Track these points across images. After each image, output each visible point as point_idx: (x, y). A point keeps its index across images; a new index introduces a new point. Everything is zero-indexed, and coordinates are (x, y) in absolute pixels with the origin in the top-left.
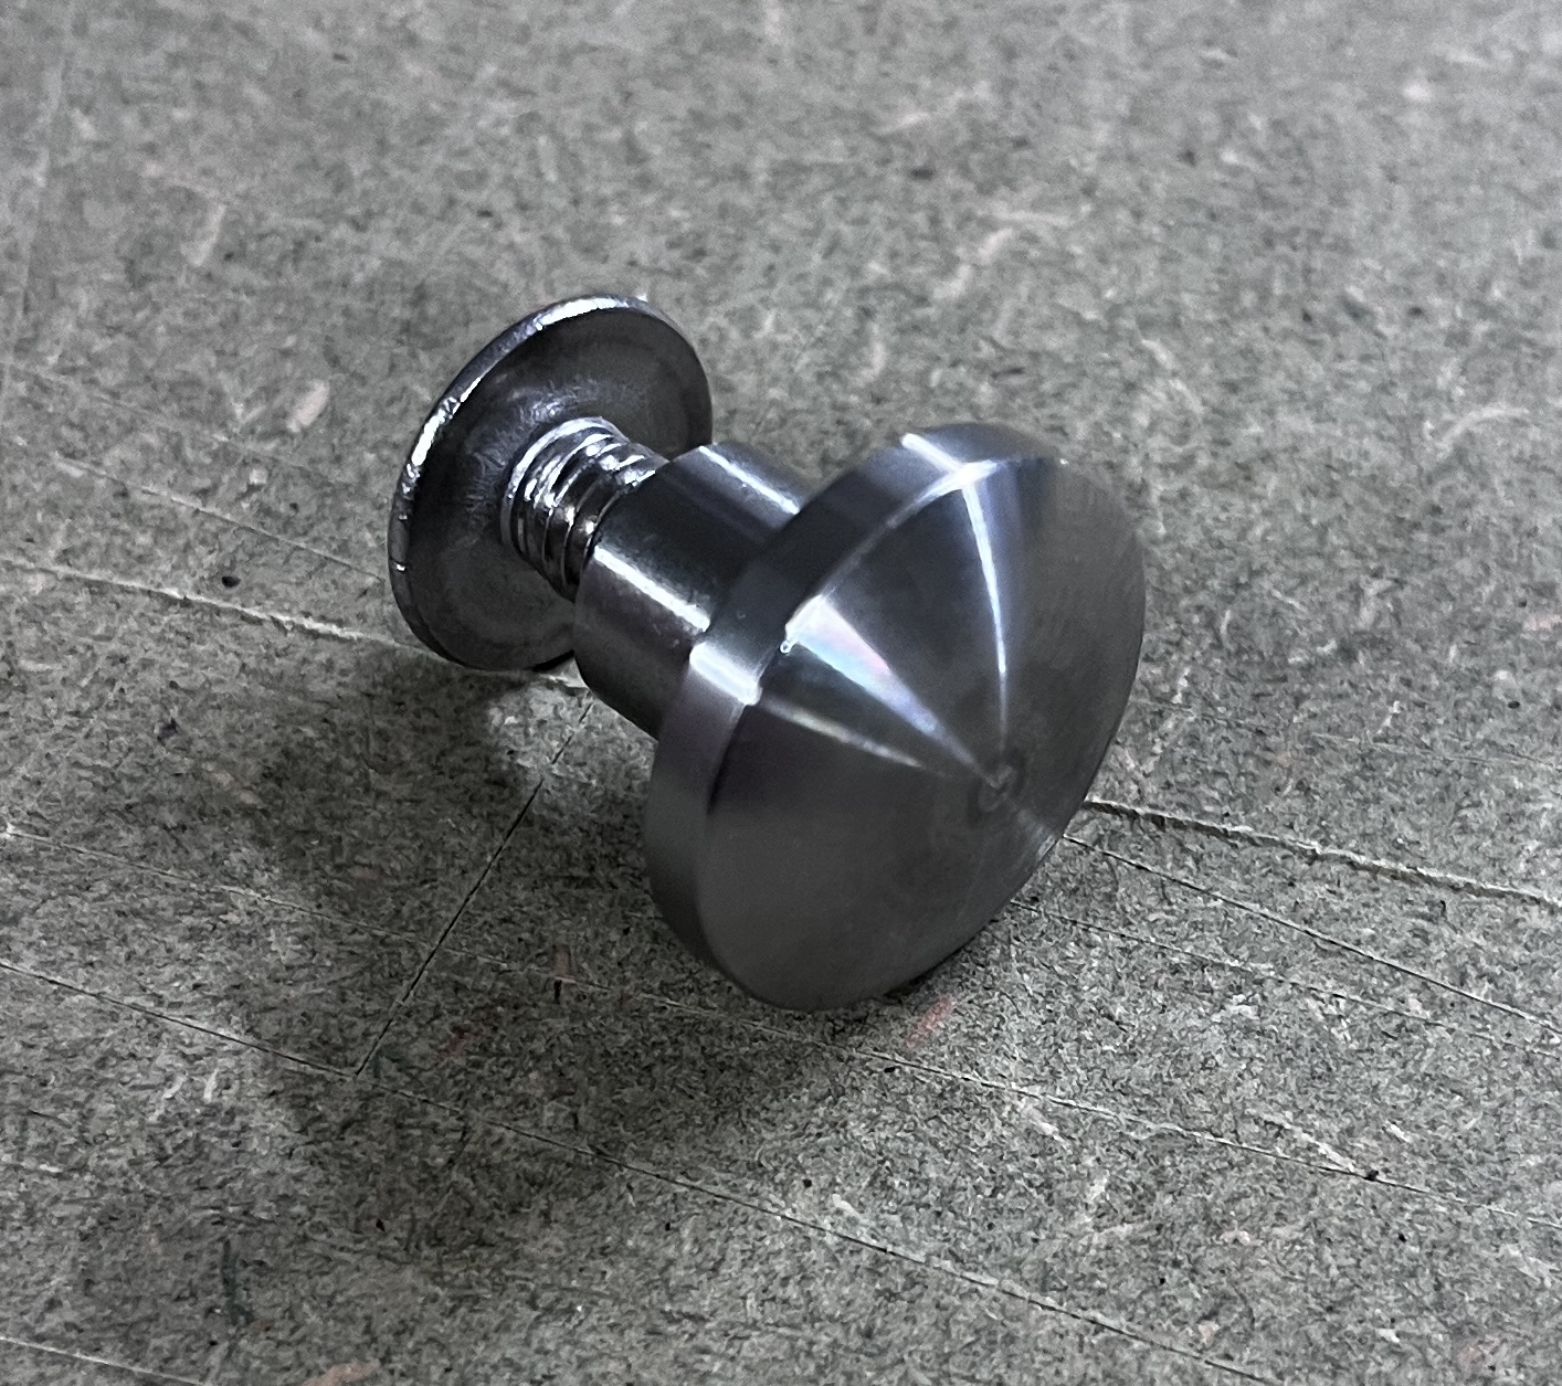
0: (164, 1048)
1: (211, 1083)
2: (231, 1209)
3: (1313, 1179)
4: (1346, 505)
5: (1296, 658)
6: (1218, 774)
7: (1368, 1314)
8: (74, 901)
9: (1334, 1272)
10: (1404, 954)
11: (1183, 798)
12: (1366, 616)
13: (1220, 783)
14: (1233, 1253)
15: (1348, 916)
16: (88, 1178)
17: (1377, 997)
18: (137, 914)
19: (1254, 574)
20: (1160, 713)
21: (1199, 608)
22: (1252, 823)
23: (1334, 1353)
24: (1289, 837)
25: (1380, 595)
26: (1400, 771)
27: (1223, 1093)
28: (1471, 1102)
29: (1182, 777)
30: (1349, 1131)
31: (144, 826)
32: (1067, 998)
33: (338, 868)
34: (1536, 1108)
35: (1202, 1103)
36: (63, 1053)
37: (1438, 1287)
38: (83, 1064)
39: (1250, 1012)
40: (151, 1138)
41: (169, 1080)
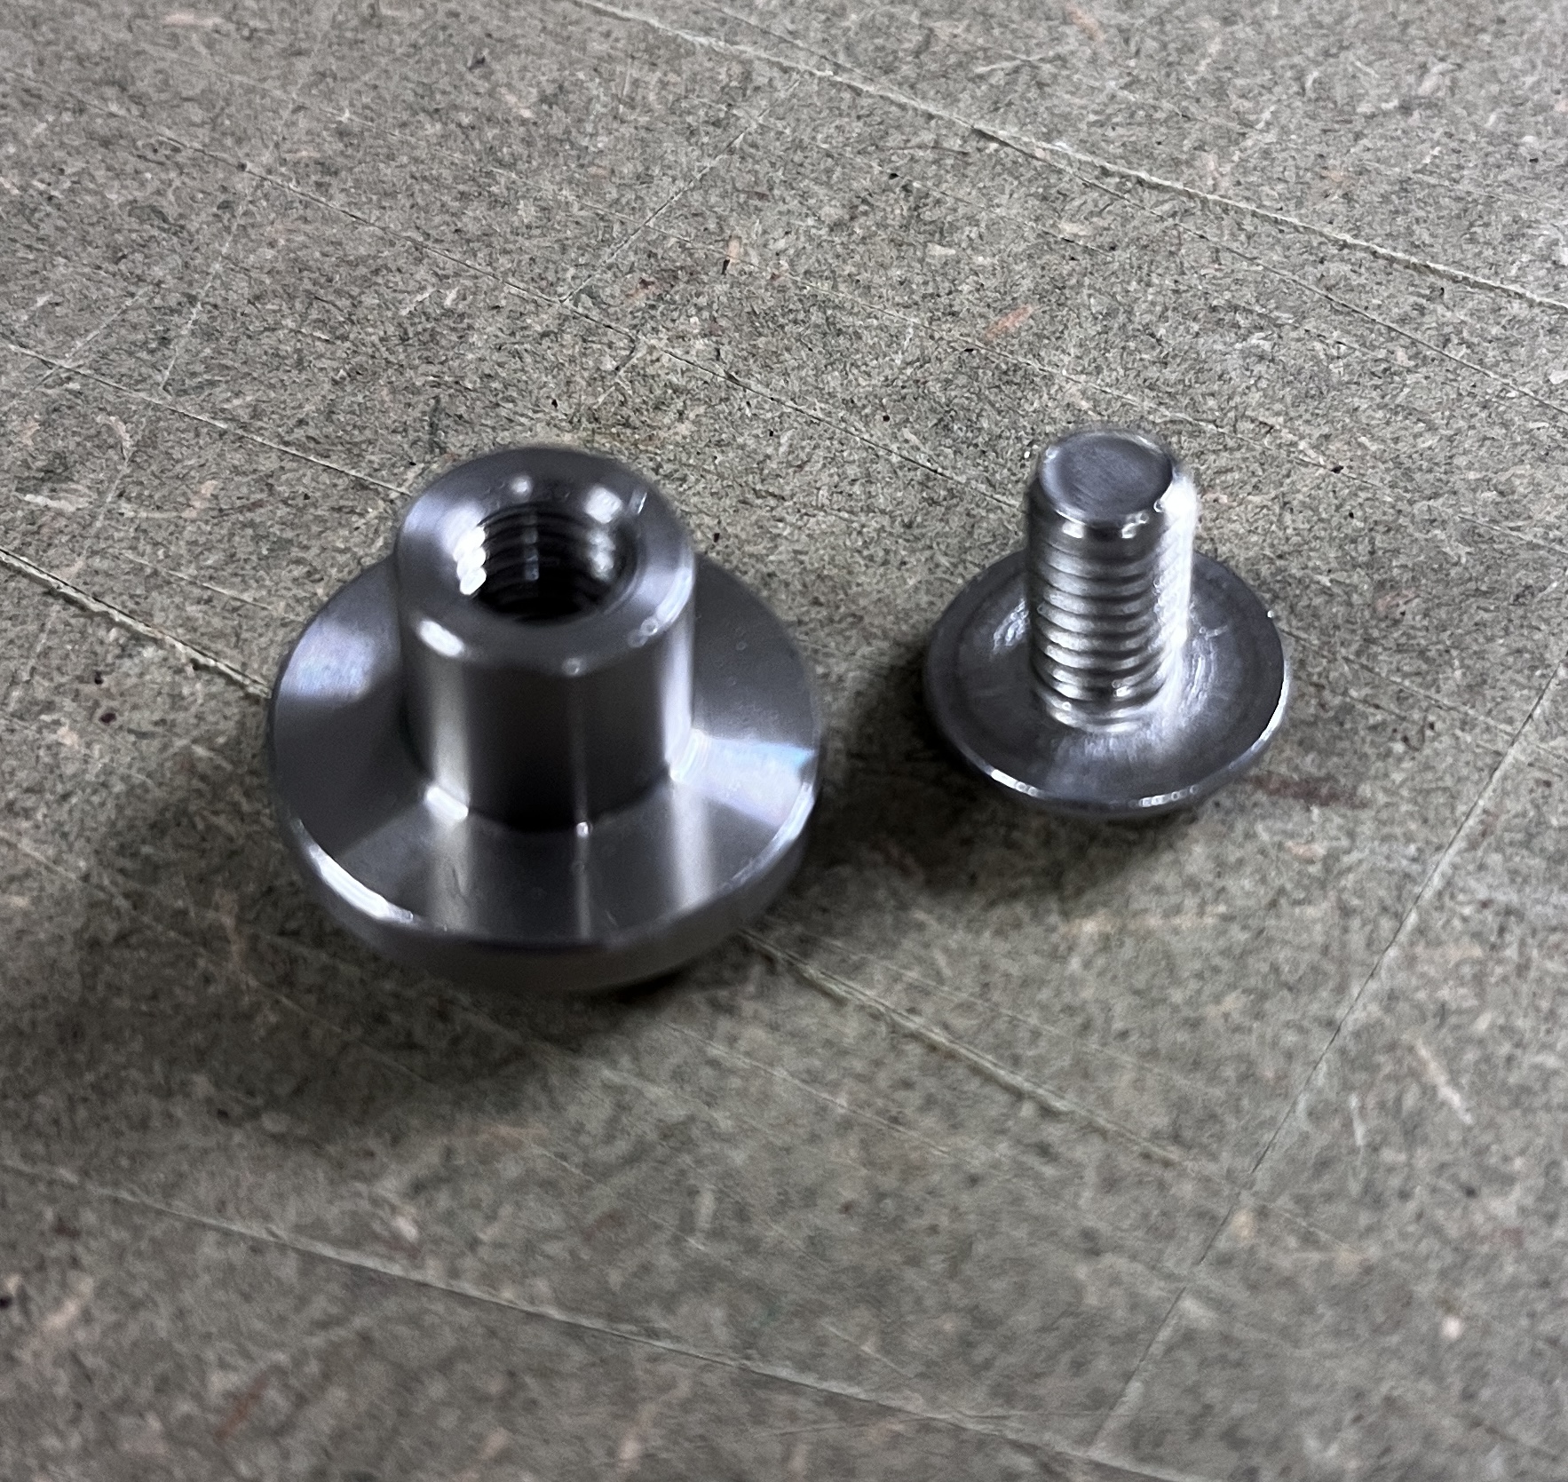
0: (423, 267)
1: (452, 295)
2: (446, 379)
3: (1288, 466)
4: (1429, 11)
5: (1364, 108)
6: (1281, 180)
7: (1311, 564)
8: (382, 166)
10: (1403, 320)
11: (1248, 194)
12: (1428, 85)
13: (1280, 187)
15: (1361, 290)
16: (348, 344)
17: (1373, 348)
18: (425, 178)
19: (1342, 48)
20: (1244, 134)
21: (1292, 67)
22: (1300, 217)
24: (1327, 230)
25: (1443, 74)
26: (1429, 195)
27: (1230, 398)
28: (1432, 428)
29: (1252, 179)
30: (1327, 437)
31: (445, 124)
32: (1122, 318)
33: (582, 166)
34: (1485, 438)
35: (1211, 402)
36: (349, 263)
37: (1372, 553)
38: (362, 270)
39: (1267, 346)
40: (400, 325)
41: (422, 289)
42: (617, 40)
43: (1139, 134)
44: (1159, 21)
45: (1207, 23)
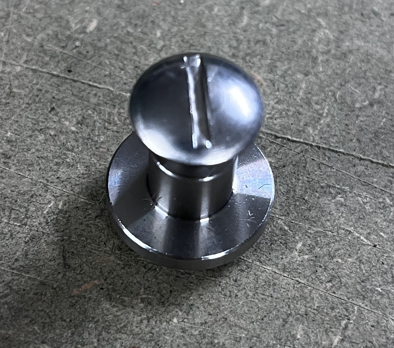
0: (49, 194)
1: (61, 204)
2: (65, 237)
3: (358, 246)
4: (372, 66)
5: (357, 105)
6: (335, 135)
7: (373, 284)
8: (26, 153)
9: (364, 271)
10: (385, 187)
11: (325, 141)
12: (377, 95)
13: (335, 138)
14: (337, 265)
15: (370, 176)
16: (27, 227)
17: (378, 198)
18: (42, 157)
19: (346, 82)
20: (319, 119)
21: (331, 91)
22: (344, 149)
23: (363, 293)
24: (354, 153)
25: (381, 90)
26: (385, 137)
27: (334, 221)
29: (325, 136)
30: (369, 234)
31: (45, 135)
32: (292, 193)
33: (97, 148)
35: (328, 223)
36: (21, 194)
38: (27, 197)
39: (342, 200)
40: (44, 217)
41: (50, 202)
42: (99, 97)
43: (284, 121)
44: (283, 76)
45: (299, 76)
